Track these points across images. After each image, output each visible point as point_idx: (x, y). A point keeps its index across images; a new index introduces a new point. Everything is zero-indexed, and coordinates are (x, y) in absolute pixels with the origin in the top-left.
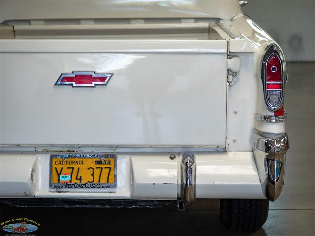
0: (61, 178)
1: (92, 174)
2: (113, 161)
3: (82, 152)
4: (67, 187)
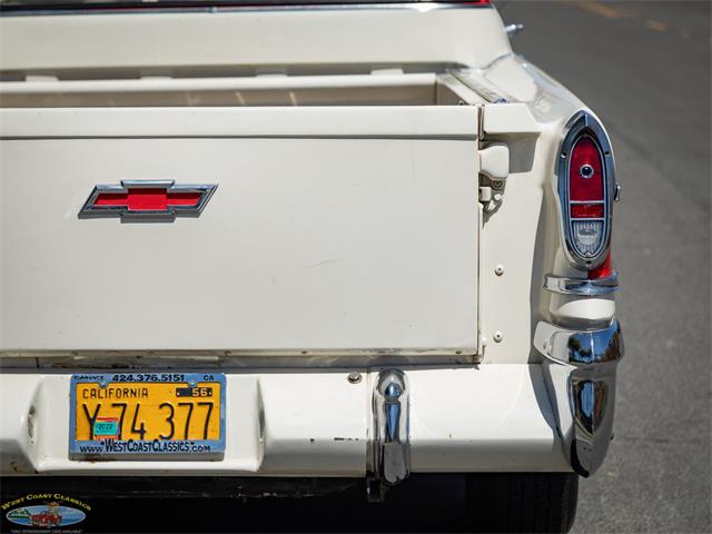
0: (95, 429)
1: (169, 420)
2: (216, 387)
3: (145, 368)
4: (112, 449)
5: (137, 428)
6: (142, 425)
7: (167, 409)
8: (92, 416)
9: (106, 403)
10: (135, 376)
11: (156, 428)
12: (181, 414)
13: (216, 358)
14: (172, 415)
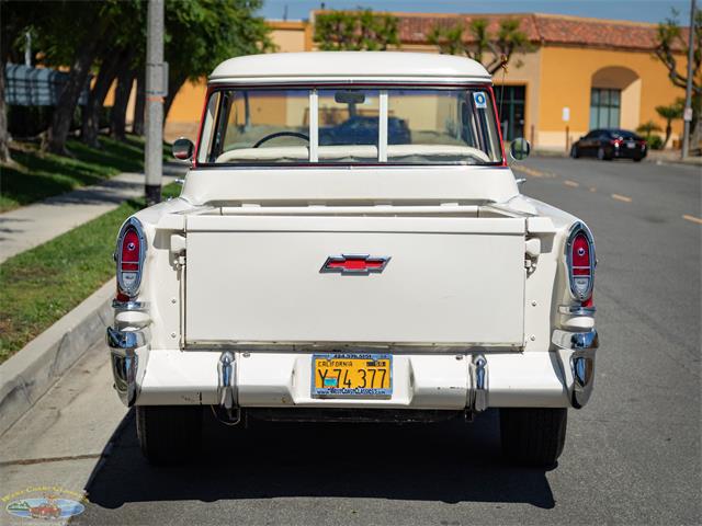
0: (325, 382)
1: (363, 378)
2: (387, 362)
3: (349, 351)
4: (334, 393)
5: (347, 382)
6: (349, 380)
7: (362, 374)
8: (323, 376)
9: (330, 369)
10: (345, 355)
11: (356, 382)
13: (387, 346)
14: (365, 375)
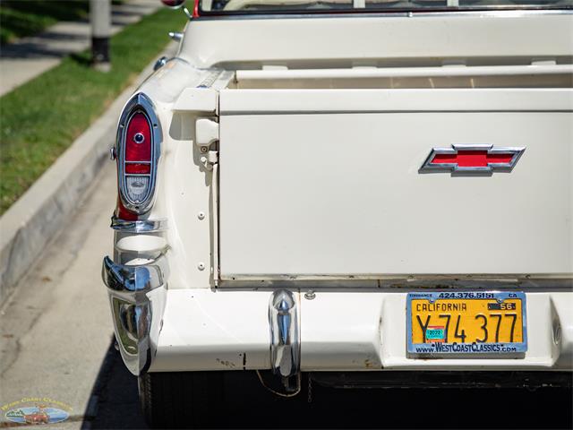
0: (427, 335)
1: (484, 328)
2: (518, 303)
3: (461, 288)
4: (440, 350)
5: (459, 334)
6: (463, 331)
7: (481, 319)
8: (424, 325)
9: (434, 314)
10: (456, 294)
11: (474, 334)
12: (492, 324)
13: (516, 280)
14: (486, 324)
